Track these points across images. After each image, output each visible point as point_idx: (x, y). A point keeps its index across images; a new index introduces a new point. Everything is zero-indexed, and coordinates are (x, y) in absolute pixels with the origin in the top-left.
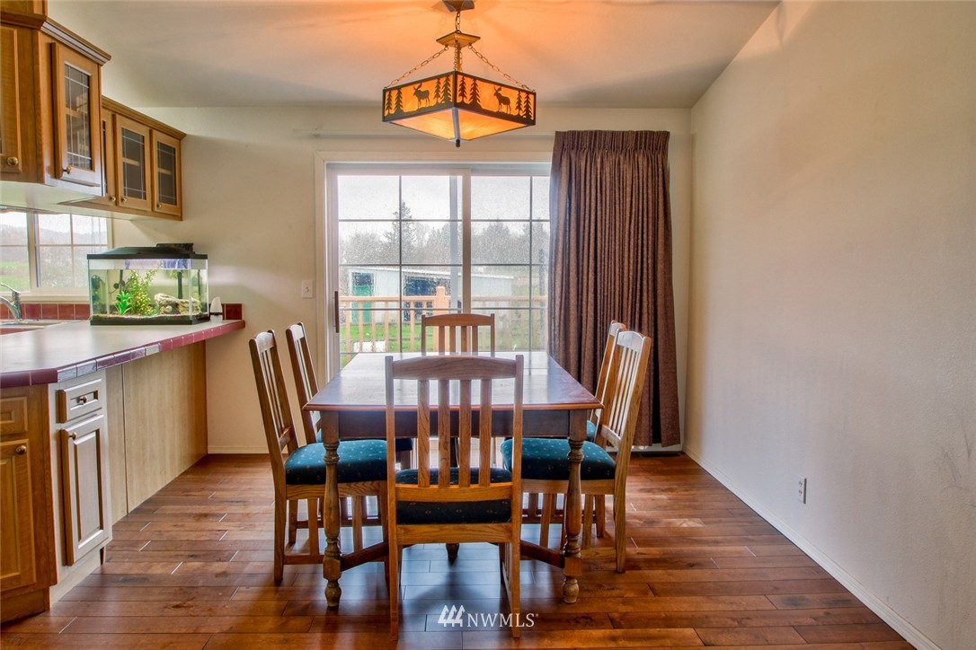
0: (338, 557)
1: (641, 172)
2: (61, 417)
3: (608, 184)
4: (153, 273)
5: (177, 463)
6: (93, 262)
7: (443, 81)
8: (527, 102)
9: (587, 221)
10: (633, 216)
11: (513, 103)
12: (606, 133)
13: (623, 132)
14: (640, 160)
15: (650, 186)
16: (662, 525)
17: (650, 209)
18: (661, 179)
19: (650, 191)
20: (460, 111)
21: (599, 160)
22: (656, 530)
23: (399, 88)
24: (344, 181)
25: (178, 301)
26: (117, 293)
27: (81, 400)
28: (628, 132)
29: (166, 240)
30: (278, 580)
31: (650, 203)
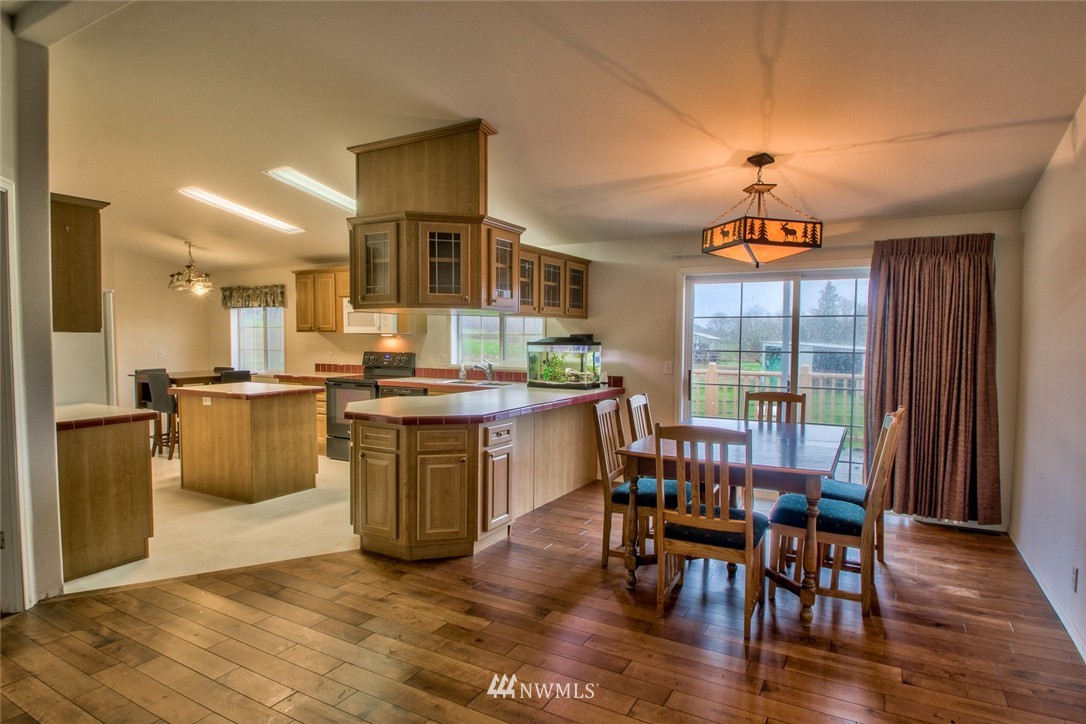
0: (635, 555)
1: (962, 272)
2: (486, 444)
3: (927, 284)
4: (566, 354)
5: (572, 482)
6: (530, 347)
7: (738, 223)
8: (814, 230)
9: (904, 317)
10: (952, 312)
11: (800, 233)
12: (925, 239)
13: (943, 238)
14: (962, 261)
15: (971, 283)
16: (934, 589)
17: (971, 305)
18: (984, 277)
19: (971, 289)
20: (750, 245)
21: (918, 263)
22: (926, 593)
23: (712, 229)
24: (699, 288)
25: (579, 373)
26: (545, 367)
27: (499, 434)
28: (948, 237)
29: (577, 332)
30: (605, 566)
31: (971, 300)
